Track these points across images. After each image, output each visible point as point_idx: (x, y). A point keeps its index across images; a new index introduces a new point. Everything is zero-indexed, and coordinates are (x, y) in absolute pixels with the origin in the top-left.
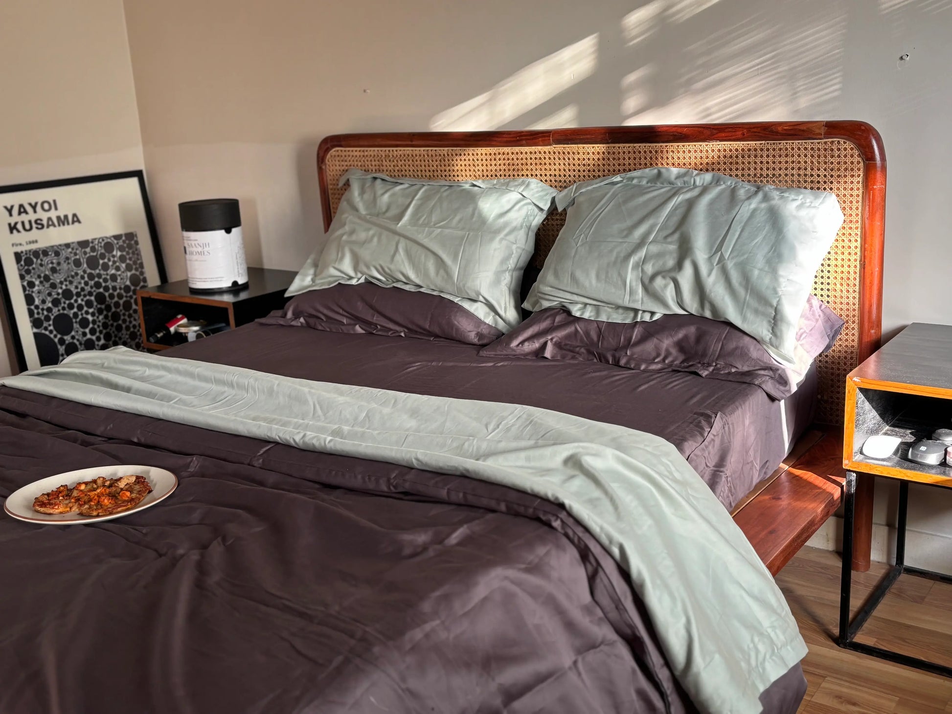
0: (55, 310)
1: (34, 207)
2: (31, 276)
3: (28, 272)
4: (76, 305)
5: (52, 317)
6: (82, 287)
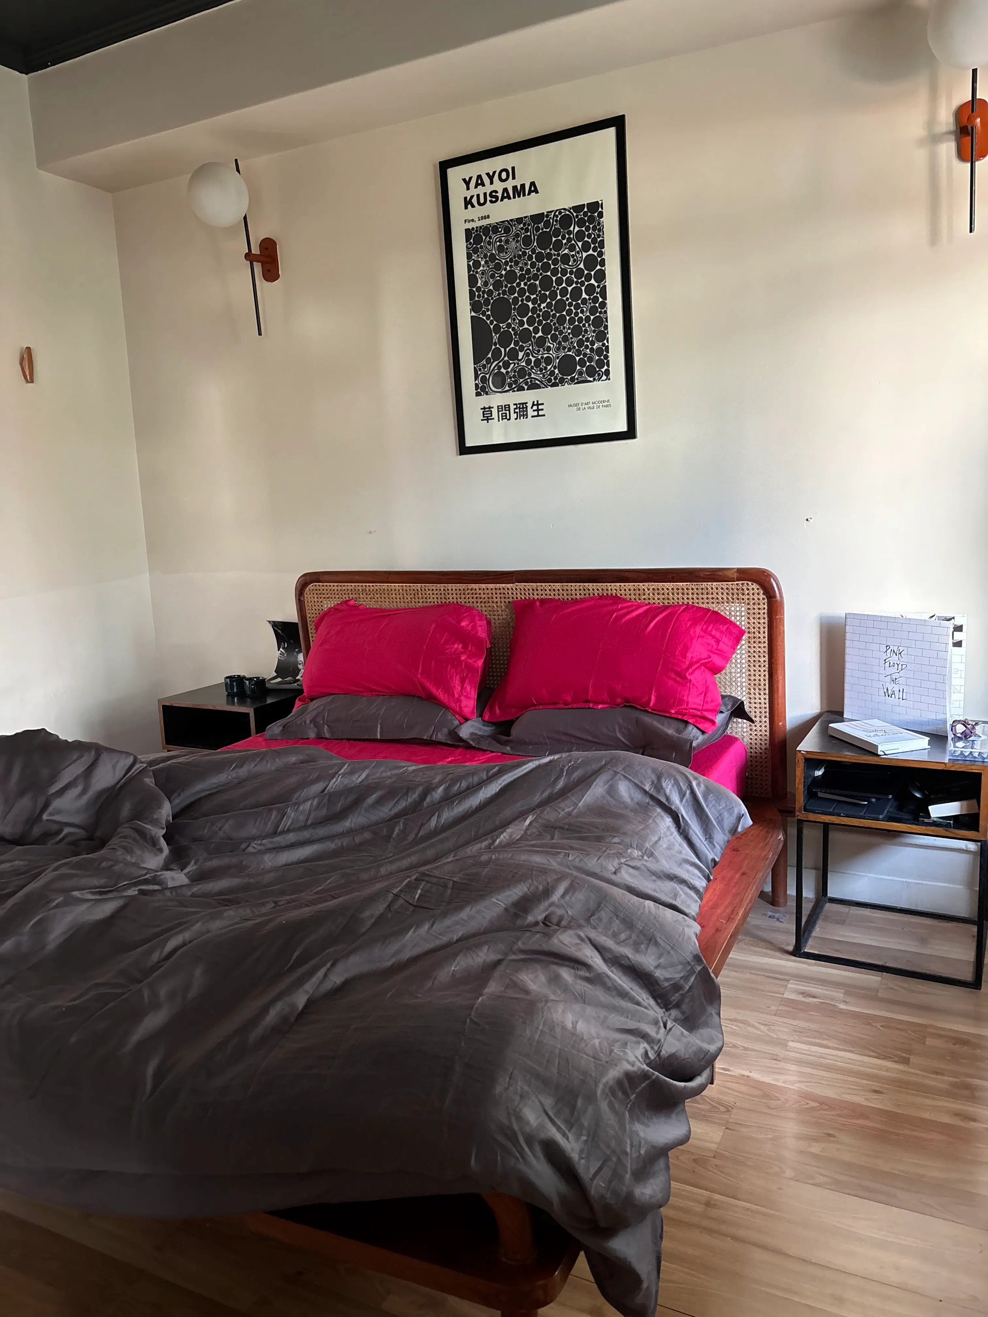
1: (491, 178)
2: (478, 256)
3: (476, 251)
4: (517, 289)
5: (492, 301)
6: (528, 269)
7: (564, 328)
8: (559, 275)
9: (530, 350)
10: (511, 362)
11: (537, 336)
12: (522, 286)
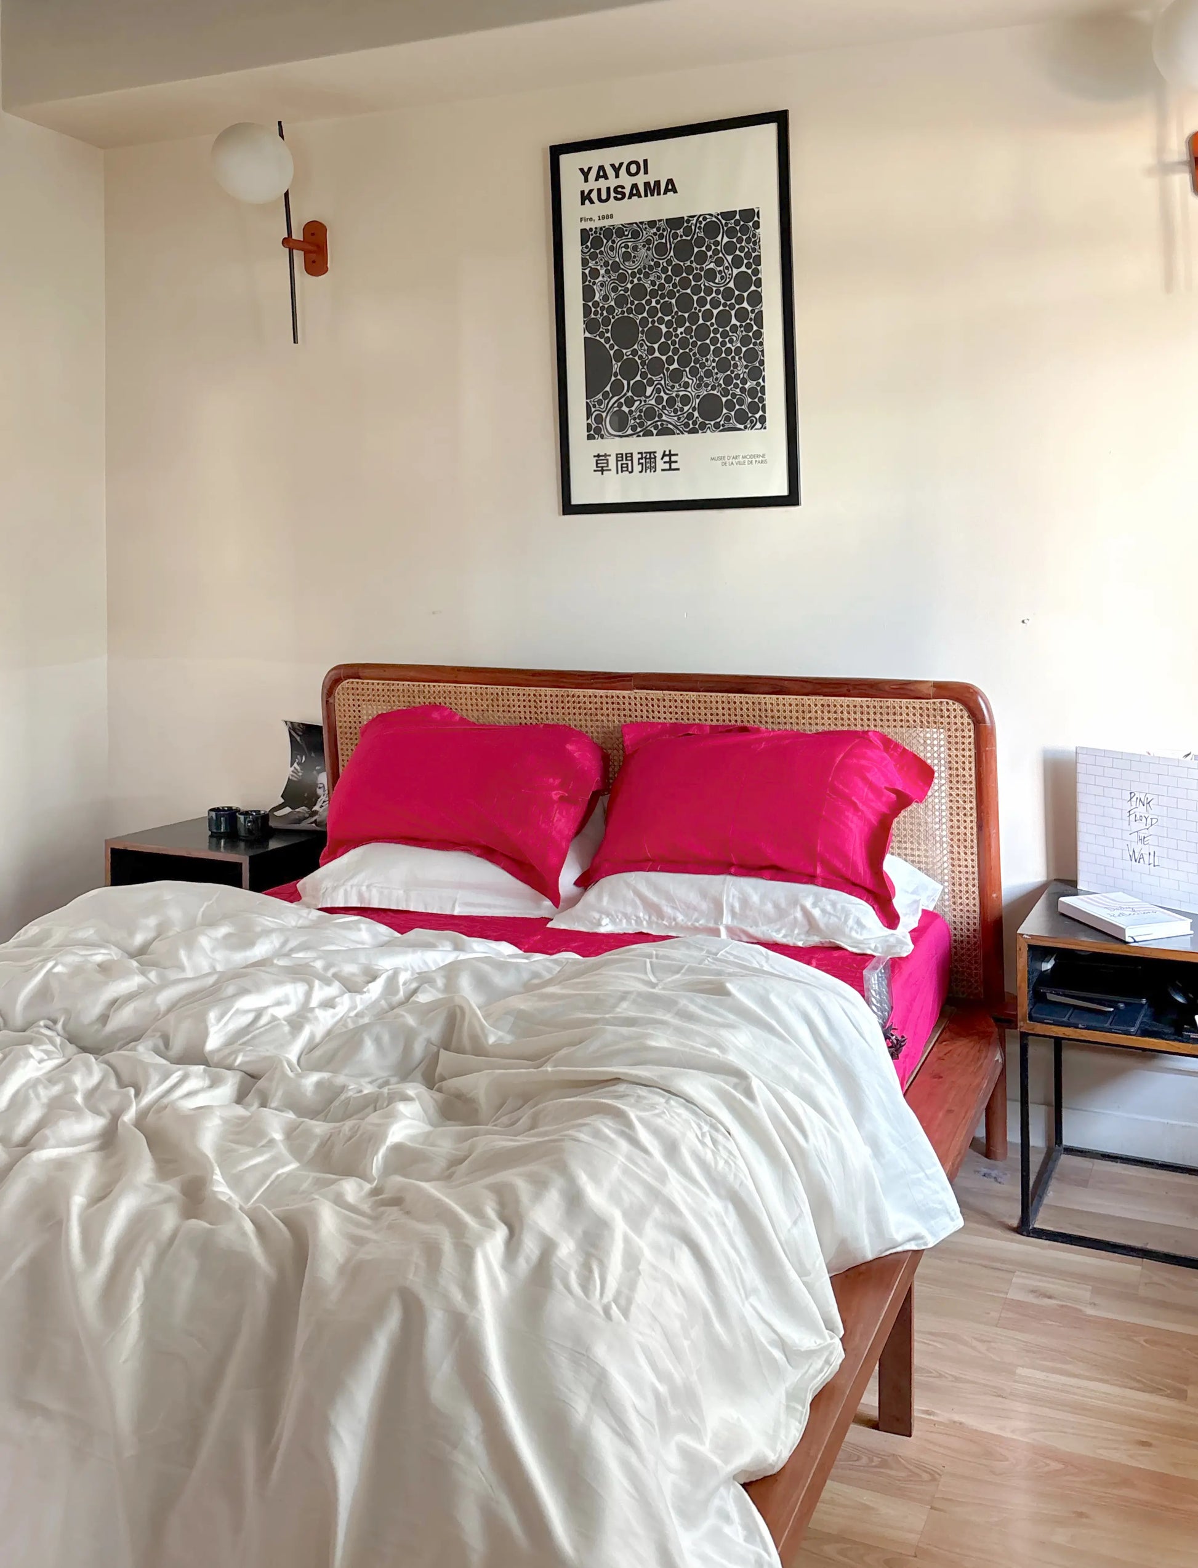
0: (618, 311)
1: (617, 170)
2: (597, 263)
3: (594, 257)
4: (647, 308)
5: (613, 320)
6: (661, 284)
7: (707, 360)
8: (702, 294)
9: (661, 385)
10: (636, 398)
11: (671, 368)
12: (654, 304)
